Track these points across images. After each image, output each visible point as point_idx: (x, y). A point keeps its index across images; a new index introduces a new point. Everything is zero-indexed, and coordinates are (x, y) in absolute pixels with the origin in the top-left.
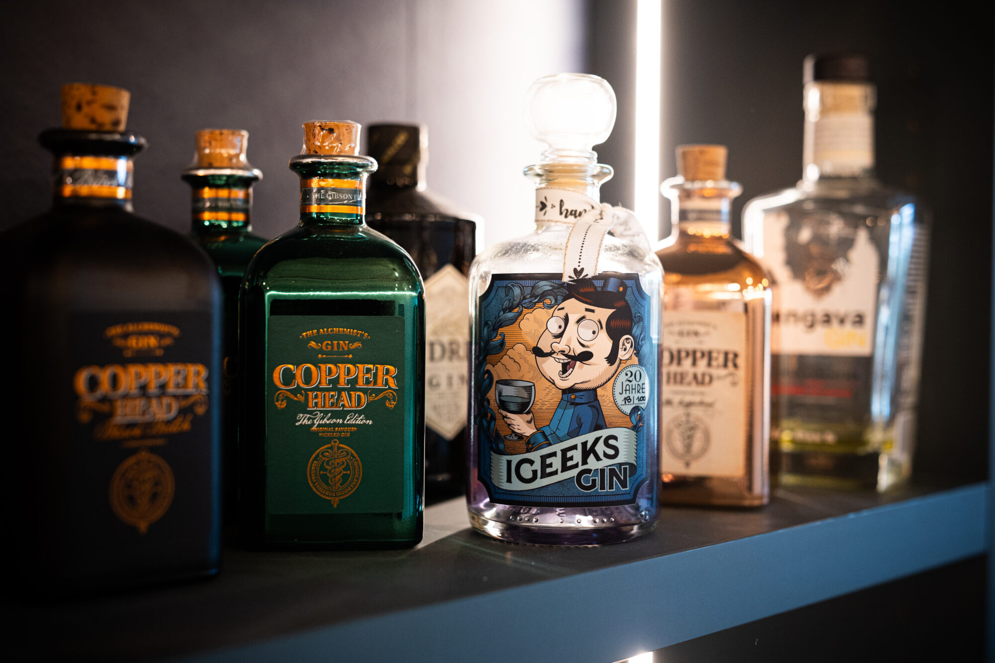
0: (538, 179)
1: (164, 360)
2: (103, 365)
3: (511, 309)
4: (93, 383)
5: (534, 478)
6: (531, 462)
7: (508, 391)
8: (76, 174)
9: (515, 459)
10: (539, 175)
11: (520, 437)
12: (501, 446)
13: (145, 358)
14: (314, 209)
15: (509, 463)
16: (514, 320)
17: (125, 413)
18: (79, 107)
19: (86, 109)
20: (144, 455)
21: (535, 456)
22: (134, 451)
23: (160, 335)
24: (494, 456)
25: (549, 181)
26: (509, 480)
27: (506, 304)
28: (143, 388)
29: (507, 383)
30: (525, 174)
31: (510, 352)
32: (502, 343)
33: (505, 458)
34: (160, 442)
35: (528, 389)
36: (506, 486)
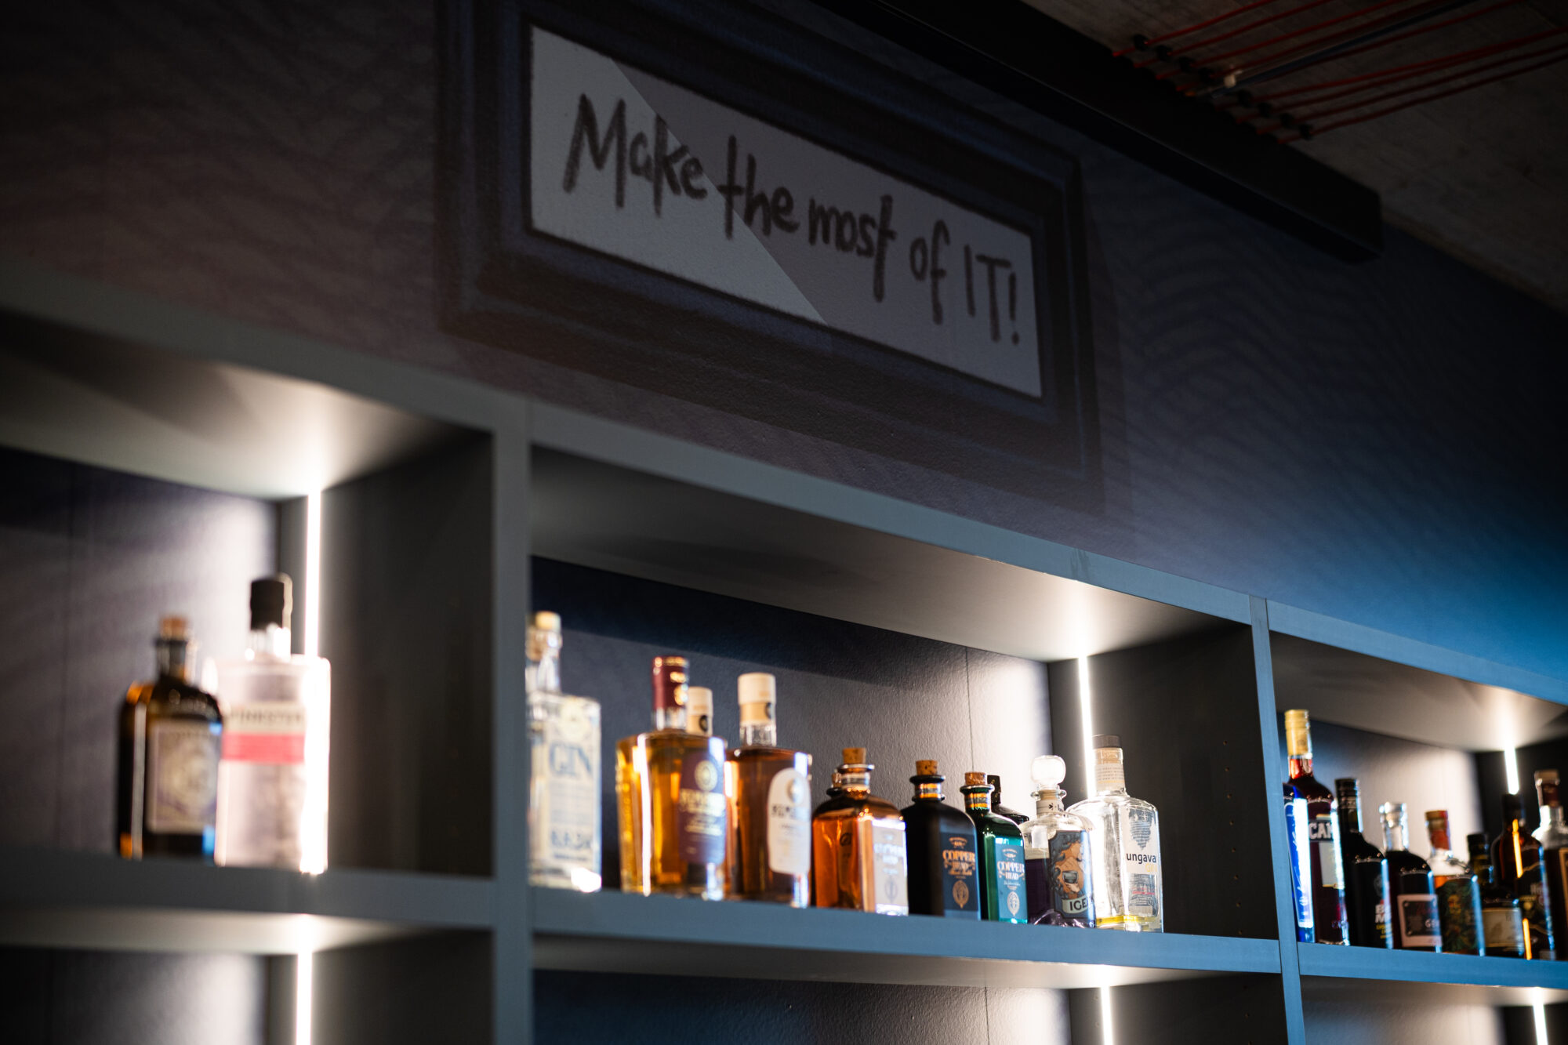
0: (1036, 798)
1: (964, 850)
2: (949, 849)
3: (1067, 844)
4: (947, 855)
5: (1080, 908)
6: (1079, 902)
7: (1068, 875)
8: (926, 791)
9: (1073, 901)
10: (1037, 795)
11: (1074, 892)
12: (1067, 897)
13: (959, 849)
14: (972, 806)
15: (1071, 903)
16: (1068, 848)
17: (956, 865)
18: (926, 768)
19: (928, 768)
20: (961, 882)
21: (1080, 899)
22: (958, 880)
23: (963, 842)
24: (1063, 901)
25: (1042, 798)
26: (1072, 909)
27: (1064, 841)
28: (959, 858)
29: (1067, 872)
30: (1032, 796)
31: (1068, 860)
32: (1064, 857)
33: (1069, 901)
34: (964, 878)
35: (1076, 874)
36: (1070, 912)
